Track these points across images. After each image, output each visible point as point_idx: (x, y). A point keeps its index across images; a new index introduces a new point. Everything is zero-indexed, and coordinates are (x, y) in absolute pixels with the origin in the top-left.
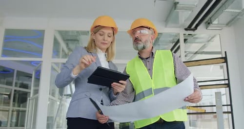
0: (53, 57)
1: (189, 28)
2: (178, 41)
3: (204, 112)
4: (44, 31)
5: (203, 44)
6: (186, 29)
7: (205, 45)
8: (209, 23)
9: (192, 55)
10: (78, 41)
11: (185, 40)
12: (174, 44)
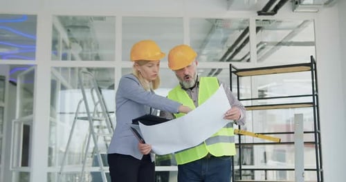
0: (53, 59)
1: (264, 12)
2: (247, 30)
3: (278, 141)
4: (35, 17)
5: (291, 31)
6: (260, 13)
7: (293, 32)
8: (297, 3)
9: (272, 47)
10: (88, 27)
11: (258, 29)
12: (242, 31)
